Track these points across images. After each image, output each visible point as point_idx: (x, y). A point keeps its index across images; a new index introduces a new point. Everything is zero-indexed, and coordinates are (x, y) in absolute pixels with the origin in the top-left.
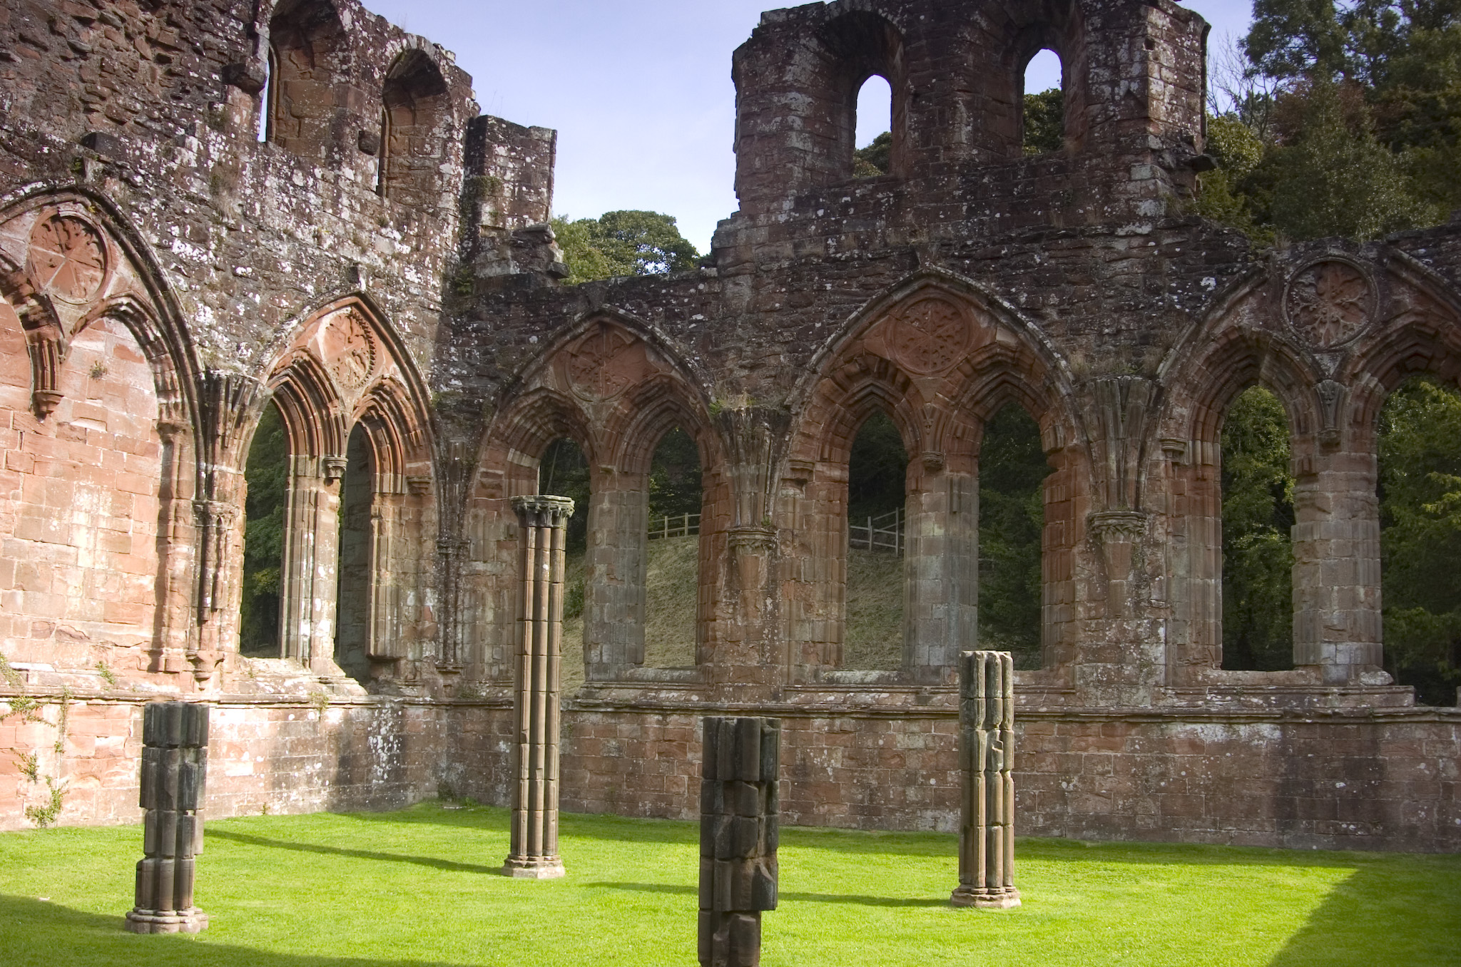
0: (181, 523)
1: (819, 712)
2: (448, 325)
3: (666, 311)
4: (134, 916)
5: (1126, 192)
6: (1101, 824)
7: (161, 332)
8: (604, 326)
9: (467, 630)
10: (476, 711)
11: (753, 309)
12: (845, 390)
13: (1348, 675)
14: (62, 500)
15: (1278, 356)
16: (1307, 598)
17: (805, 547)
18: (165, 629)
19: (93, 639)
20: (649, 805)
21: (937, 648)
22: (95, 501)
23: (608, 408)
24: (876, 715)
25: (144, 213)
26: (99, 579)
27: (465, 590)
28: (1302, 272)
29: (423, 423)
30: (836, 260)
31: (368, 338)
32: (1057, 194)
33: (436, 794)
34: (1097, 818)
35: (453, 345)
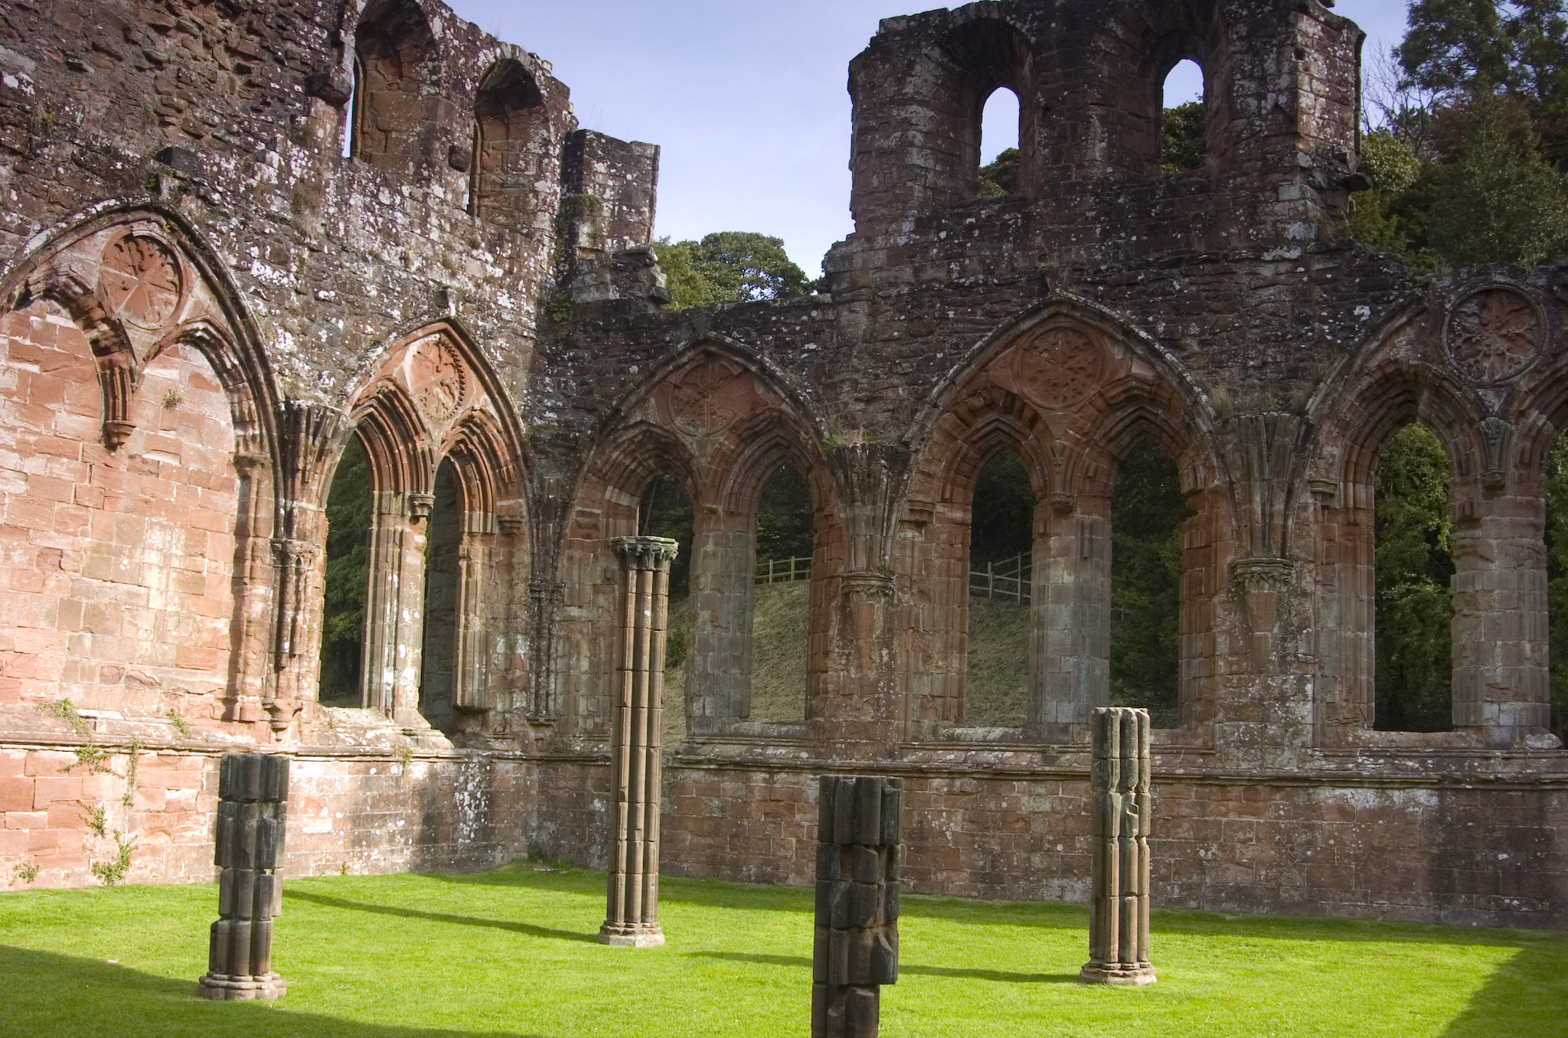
0: (258, 562)
1: (938, 772)
2: (543, 354)
3: (776, 339)
4: (208, 980)
5: (1273, 213)
6: (1242, 895)
7: (239, 359)
8: (709, 355)
9: (560, 680)
10: (569, 766)
11: (870, 338)
12: (969, 426)
13: (1513, 738)
14: (133, 538)
15: (1438, 392)
16: (1468, 653)
17: (923, 594)
18: (240, 676)
19: (164, 685)
20: (754, 870)
21: (1066, 704)
22: (168, 538)
23: (714, 443)
24: (1000, 776)
25: (222, 233)
26: (172, 622)
27: (559, 638)
28: (1464, 300)
29: (515, 458)
30: (959, 286)
31: (457, 367)
32: (1198, 216)
33: (526, 855)
34: (1238, 889)
35: (547, 375)
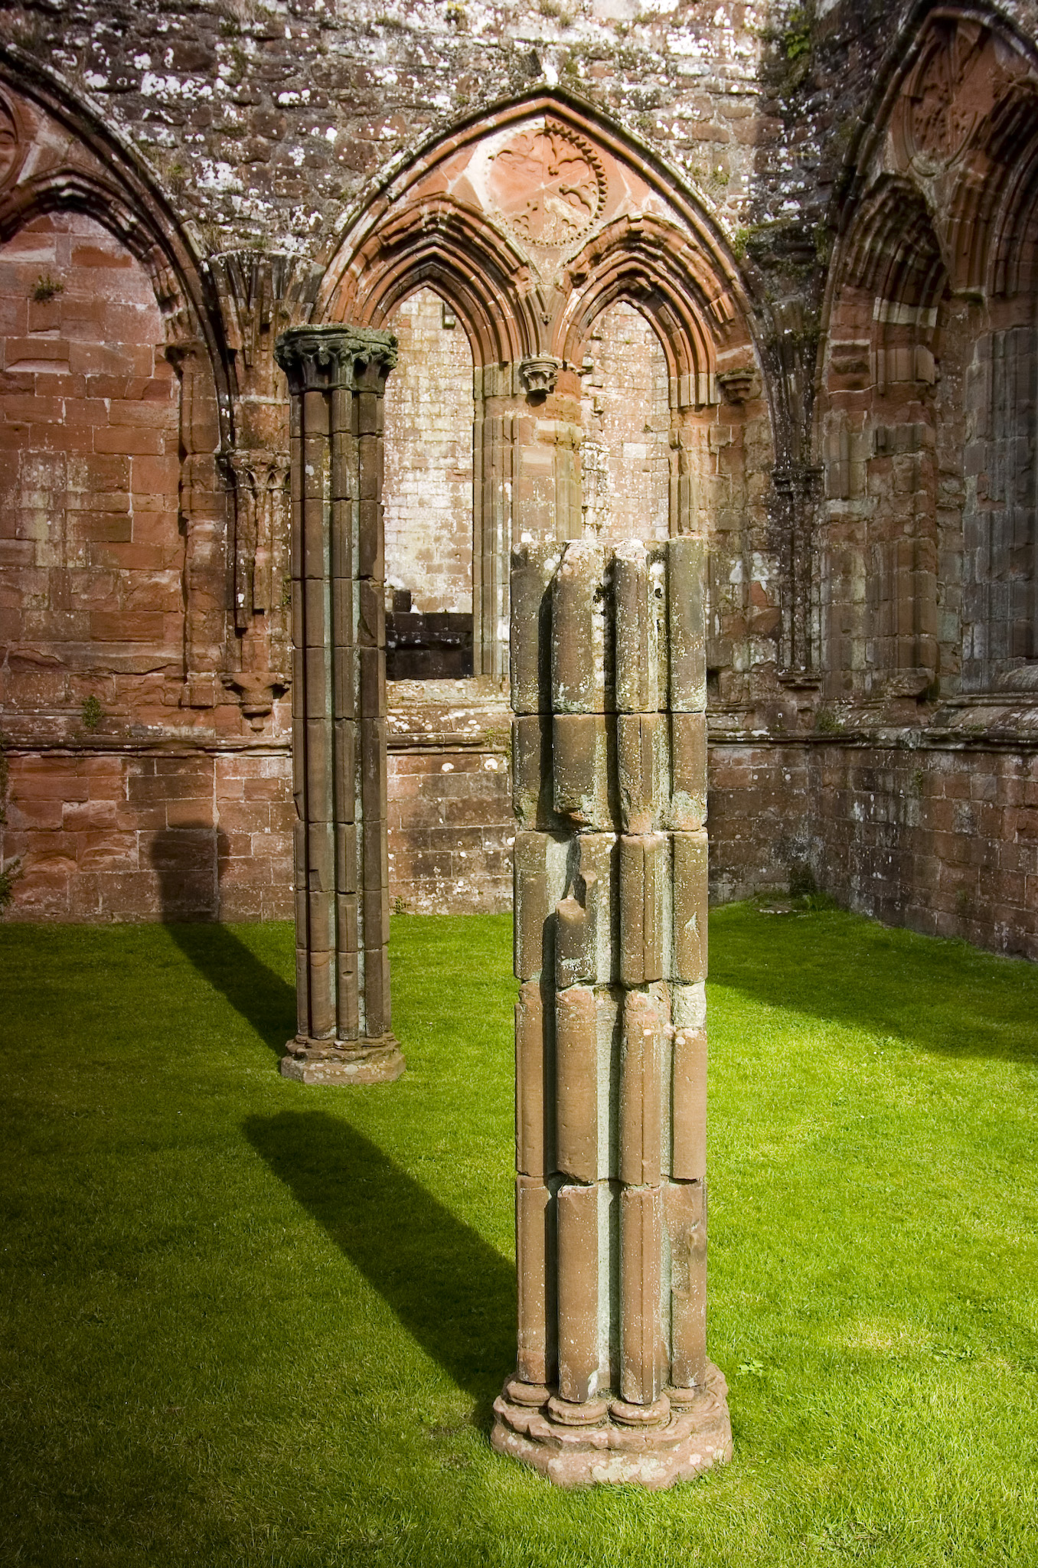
0: (197, 489)
2: (774, 114)
9: (826, 616)
10: (834, 751)
18: (188, 646)
19: (74, 665)
22: (59, 472)
23: (954, 177)
25: (75, 48)
26: (78, 583)
27: (821, 550)
29: (727, 283)
31: (588, 161)
35: (784, 145)
